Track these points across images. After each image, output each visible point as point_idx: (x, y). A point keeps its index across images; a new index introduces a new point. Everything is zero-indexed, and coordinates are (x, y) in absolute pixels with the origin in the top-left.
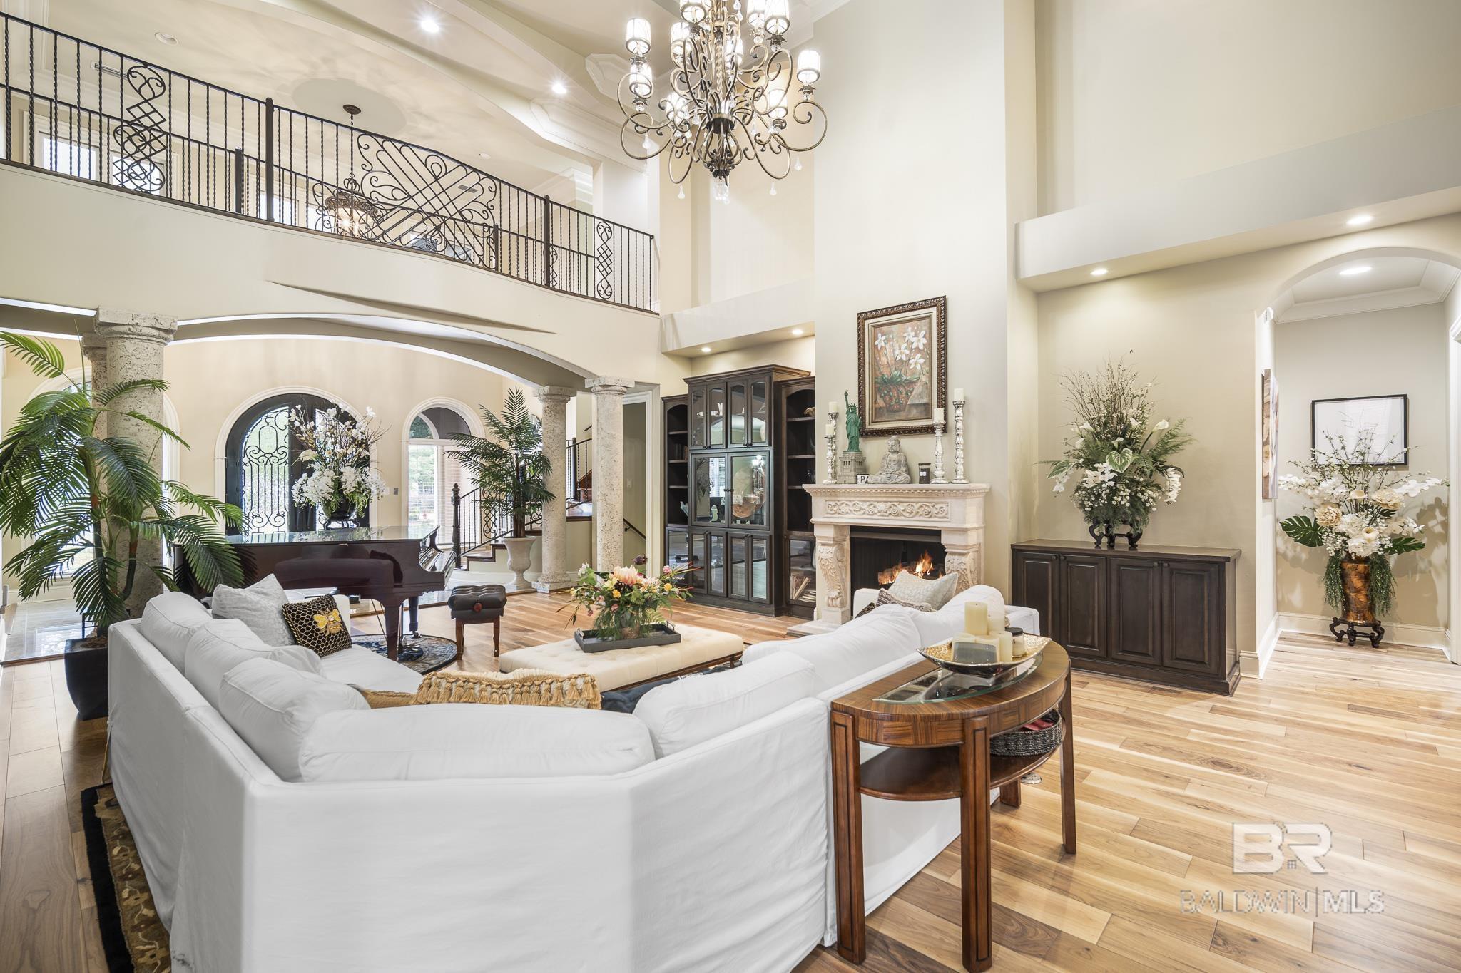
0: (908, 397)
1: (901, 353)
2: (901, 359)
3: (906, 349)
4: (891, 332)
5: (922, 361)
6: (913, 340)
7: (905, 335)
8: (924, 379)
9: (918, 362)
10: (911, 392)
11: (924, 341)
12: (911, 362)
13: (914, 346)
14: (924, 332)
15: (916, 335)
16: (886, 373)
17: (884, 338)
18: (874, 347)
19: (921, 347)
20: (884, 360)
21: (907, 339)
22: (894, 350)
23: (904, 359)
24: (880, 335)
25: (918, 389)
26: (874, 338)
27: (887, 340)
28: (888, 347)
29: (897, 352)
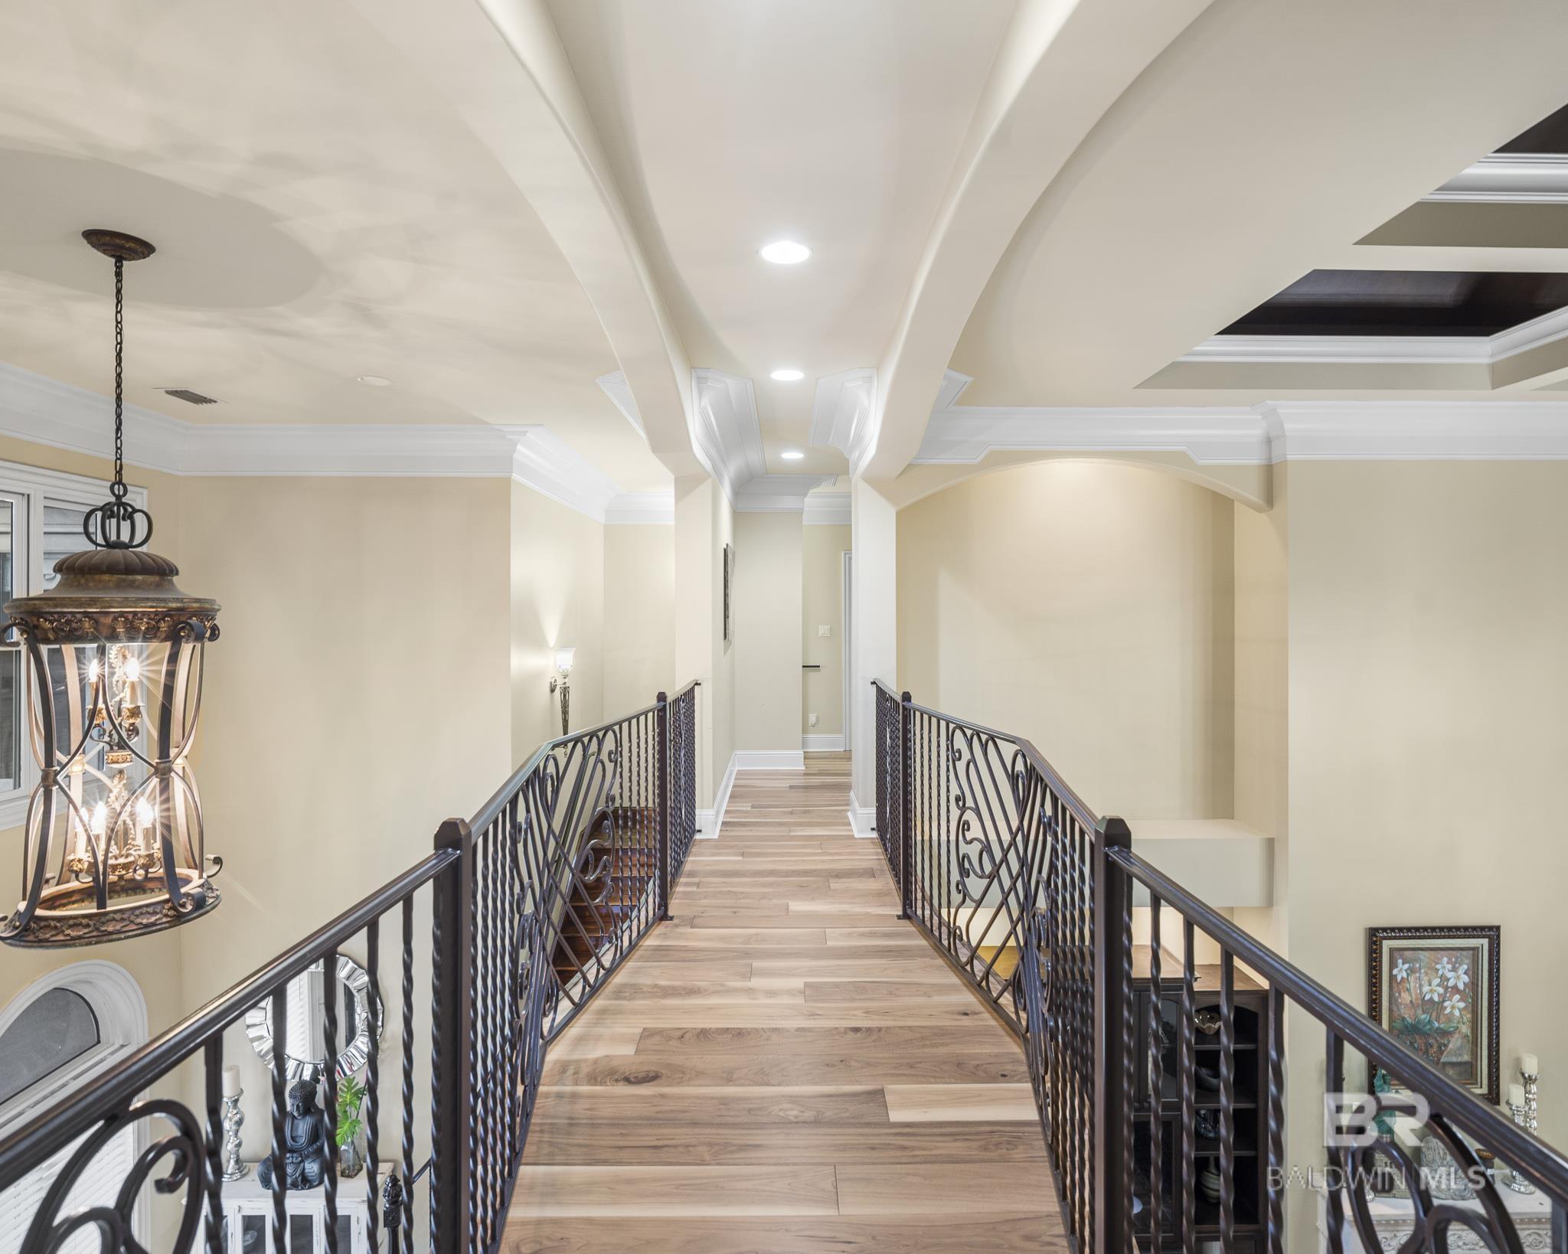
0: (1441, 1052)
1: (1431, 991)
2: (1431, 999)
3: (1439, 985)
4: (1418, 960)
5: (1462, 1005)
6: (1450, 975)
7: (1438, 966)
8: (1465, 1029)
9: (1456, 1006)
10: (1446, 1046)
11: (1466, 979)
12: (1446, 1004)
13: (1451, 983)
14: (1465, 967)
15: (1454, 969)
16: (1408, 1015)
17: (1406, 966)
18: (1392, 977)
19: (1461, 986)
20: (1405, 998)
21: (1440, 973)
22: (1421, 986)
23: (1436, 999)
24: (1400, 961)
25: (1455, 1043)
26: (1393, 965)
27: (1411, 971)
28: (1412, 979)
29: (1426, 989)
